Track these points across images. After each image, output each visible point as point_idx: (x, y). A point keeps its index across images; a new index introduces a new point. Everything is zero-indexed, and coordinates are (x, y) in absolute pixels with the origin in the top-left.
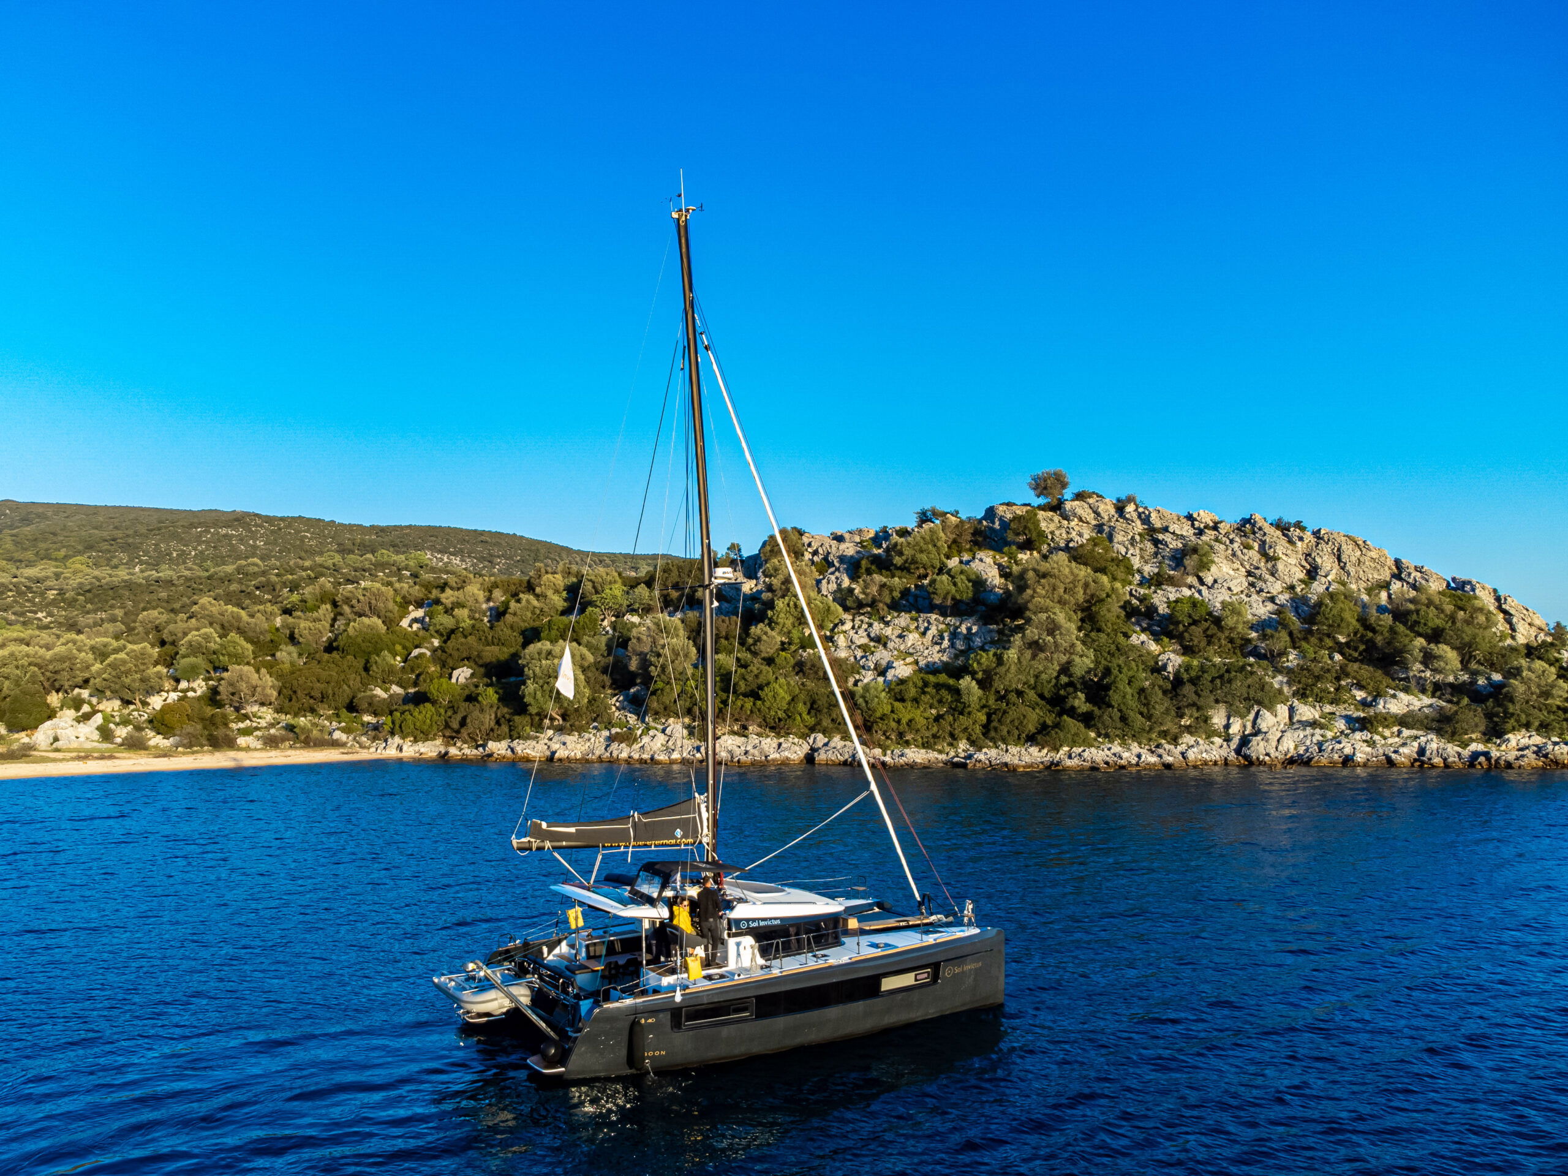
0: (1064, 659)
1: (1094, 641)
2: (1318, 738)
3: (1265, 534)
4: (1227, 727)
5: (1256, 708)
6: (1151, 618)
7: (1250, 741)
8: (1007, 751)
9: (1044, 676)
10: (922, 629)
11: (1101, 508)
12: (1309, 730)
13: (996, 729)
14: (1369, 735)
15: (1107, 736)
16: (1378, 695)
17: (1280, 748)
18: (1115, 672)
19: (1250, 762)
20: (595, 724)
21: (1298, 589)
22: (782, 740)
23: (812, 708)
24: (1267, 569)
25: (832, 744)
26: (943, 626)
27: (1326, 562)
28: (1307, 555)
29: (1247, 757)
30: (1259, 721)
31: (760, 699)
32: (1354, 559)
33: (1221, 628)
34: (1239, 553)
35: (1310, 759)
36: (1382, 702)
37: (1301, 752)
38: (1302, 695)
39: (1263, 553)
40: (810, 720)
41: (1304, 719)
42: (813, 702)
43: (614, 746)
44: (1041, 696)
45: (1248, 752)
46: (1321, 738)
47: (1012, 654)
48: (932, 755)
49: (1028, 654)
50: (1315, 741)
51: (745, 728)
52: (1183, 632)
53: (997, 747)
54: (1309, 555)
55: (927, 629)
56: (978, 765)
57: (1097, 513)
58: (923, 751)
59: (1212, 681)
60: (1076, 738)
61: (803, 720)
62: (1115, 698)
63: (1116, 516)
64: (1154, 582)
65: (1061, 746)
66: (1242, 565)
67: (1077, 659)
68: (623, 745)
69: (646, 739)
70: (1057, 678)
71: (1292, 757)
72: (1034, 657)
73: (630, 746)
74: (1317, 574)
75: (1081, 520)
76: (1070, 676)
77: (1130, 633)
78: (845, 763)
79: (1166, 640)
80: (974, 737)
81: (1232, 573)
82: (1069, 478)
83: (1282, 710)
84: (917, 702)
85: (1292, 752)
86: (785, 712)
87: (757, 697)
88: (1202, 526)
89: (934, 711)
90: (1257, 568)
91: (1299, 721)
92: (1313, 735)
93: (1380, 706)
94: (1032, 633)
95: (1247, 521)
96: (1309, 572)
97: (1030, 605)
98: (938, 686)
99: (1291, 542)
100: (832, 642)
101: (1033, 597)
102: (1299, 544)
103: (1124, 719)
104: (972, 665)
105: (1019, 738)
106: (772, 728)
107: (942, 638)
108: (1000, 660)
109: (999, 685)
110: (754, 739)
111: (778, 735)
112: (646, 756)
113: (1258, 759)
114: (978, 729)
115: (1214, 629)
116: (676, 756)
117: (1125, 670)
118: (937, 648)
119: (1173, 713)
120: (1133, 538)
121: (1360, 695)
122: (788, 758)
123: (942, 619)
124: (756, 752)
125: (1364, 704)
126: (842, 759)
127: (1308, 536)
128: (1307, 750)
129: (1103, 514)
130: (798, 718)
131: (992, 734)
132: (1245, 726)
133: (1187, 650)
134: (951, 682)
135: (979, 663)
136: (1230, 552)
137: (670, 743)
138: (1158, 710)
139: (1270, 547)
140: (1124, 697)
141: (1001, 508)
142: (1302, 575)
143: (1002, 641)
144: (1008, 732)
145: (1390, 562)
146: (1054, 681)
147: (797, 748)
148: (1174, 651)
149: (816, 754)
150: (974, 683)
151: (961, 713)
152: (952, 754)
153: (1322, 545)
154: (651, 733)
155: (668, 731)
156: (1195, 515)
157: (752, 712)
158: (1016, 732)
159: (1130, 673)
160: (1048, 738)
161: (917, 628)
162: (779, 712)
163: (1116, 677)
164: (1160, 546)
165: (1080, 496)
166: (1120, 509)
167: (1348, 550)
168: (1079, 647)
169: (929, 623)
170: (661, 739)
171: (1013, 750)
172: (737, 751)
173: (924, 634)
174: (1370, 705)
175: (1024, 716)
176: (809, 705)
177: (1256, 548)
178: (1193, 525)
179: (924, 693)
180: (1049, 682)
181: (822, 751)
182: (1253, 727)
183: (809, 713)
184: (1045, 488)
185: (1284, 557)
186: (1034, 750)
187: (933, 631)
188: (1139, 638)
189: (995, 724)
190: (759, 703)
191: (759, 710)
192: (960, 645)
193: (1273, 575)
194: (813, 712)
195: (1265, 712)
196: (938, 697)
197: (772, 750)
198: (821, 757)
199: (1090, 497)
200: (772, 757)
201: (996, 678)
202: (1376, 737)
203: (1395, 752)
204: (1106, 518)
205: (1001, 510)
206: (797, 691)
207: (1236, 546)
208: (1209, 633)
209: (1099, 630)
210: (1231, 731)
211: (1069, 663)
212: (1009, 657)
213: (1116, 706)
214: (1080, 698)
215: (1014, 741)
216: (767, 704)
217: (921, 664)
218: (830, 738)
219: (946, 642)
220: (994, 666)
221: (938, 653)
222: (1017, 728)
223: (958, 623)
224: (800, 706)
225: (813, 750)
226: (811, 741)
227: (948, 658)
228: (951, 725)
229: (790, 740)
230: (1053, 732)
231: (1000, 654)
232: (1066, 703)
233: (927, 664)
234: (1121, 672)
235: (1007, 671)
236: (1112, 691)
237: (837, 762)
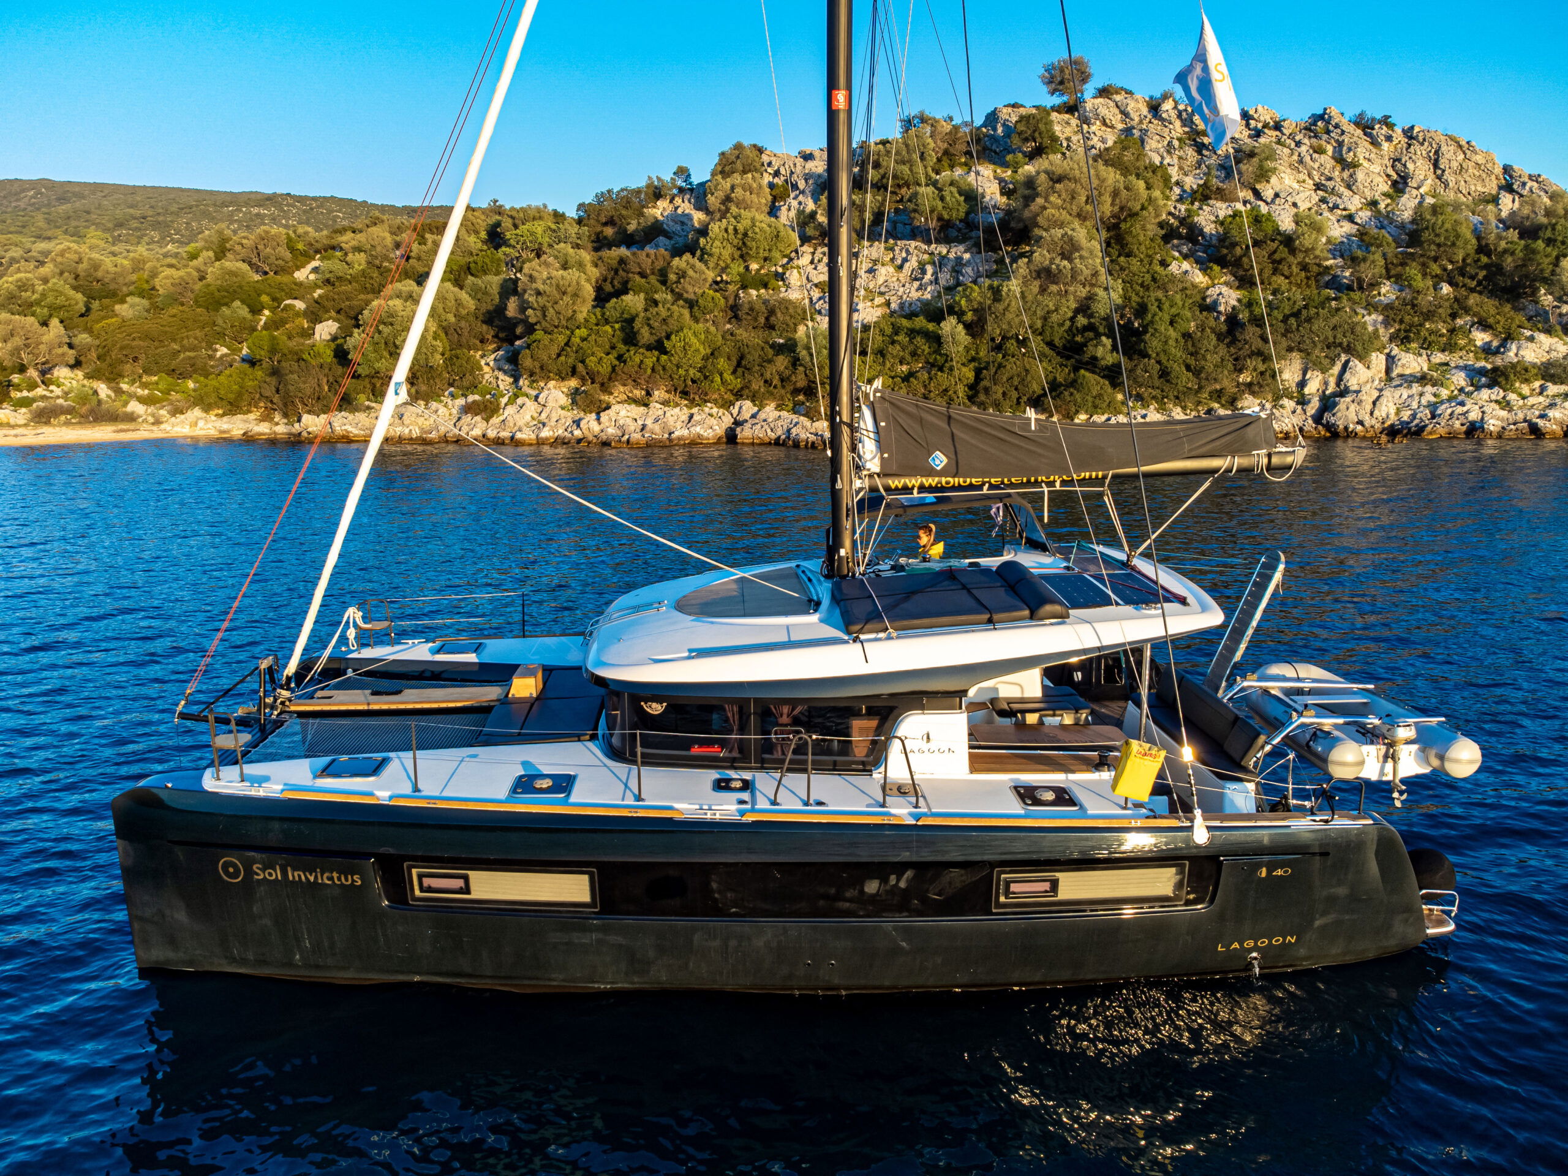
0: (1083, 292)
1: (1122, 269)
2: (1428, 398)
3: (1343, 133)
4: (1302, 384)
5: (1344, 358)
6: (1195, 242)
7: (1335, 404)
9: (1054, 317)
10: (899, 261)
11: (1132, 106)
12: (1416, 388)
13: (987, 390)
14: (1502, 394)
15: (1139, 397)
16: (1509, 337)
17: (1376, 413)
18: (1153, 308)
19: (1334, 434)
20: (452, 389)
21: (1382, 206)
22: (695, 410)
23: (739, 365)
24: (1343, 180)
25: (762, 415)
26: (926, 257)
27: (1419, 168)
28: (1394, 161)
29: (1329, 427)
30: (1347, 375)
31: (665, 353)
32: (1455, 165)
33: (1293, 251)
34: (1307, 159)
35: (1421, 429)
36: (1514, 347)
37: (1405, 418)
38: (1403, 339)
39: (1340, 160)
40: (737, 383)
41: (1408, 372)
42: (742, 357)
43: (467, 419)
44: (1050, 344)
45: (1332, 420)
46: (1433, 399)
47: (1014, 286)
49: (1035, 287)
50: (1424, 401)
51: (649, 394)
52: (1241, 257)
54: (1399, 160)
55: (905, 260)
57: (1125, 114)
59: (1285, 319)
60: (1097, 401)
61: (723, 382)
62: (1153, 344)
63: (1149, 116)
64: (1198, 196)
65: (1077, 412)
66: (1309, 175)
67: (1101, 293)
68: (478, 418)
69: (510, 410)
70: (1072, 319)
71: (1392, 425)
72: (1043, 290)
73: (487, 421)
74: (1406, 184)
75: (1104, 123)
76: (1091, 316)
77: (1169, 260)
78: (777, 442)
79: (1217, 267)
81: (1296, 186)
82: (1093, 69)
83: (1378, 360)
84: (883, 355)
85: (1393, 419)
86: (700, 370)
87: (663, 351)
88: (1260, 126)
89: (905, 368)
90: (1330, 179)
91: (1401, 376)
92: (1421, 395)
93: (1512, 354)
94: (1041, 256)
95: (1321, 117)
96: (1395, 184)
97: (1040, 220)
98: (912, 333)
99: (1375, 143)
100: (783, 280)
101: (1044, 208)
102: (1385, 145)
103: (1164, 374)
104: (959, 303)
105: (1018, 403)
106: (685, 394)
107: (924, 272)
108: (997, 295)
109: (993, 329)
110: (656, 409)
111: (692, 403)
112: (505, 434)
113: (1346, 428)
114: (961, 391)
115: (1283, 252)
116: (546, 433)
117: (1166, 306)
118: (917, 284)
119: (1230, 366)
120: (1170, 144)
121: (1481, 337)
122: (699, 436)
123: (924, 247)
124: (657, 428)
125: (1487, 351)
126: (773, 436)
127: (1398, 134)
128: (1414, 416)
129: (1133, 115)
130: (718, 379)
131: (982, 397)
132: (1326, 384)
133: (1245, 282)
134: (931, 326)
135: (969, 300)
136: (1295, 157)
137: (544, 415)
138: (1210, 361)
139: (1349, 150)
140: (1166, 342)
141: (1005, 110)
142: (1385, 187)
143: (1001, 272)
144: (1004, 394)
145: (1498, 170)
146: (1068, 323)
147: (713, 421)
148: (1226, 284)
149: (738, 430)
150: (960, 327)
151: (941, 369)
153: (1416, 147)
154: (520, 401)
155: (541, 399)
156: (1252, 112)
157: (653, 370)
158: (1015, 395)
159: (1174, 311)
160: (1060, 401)
161: (892, 260)
162: (692, 372)
163: (1154, 315)
164: (1205, 152)
165: (1104, 92)
166: (1154, 108)
167: (1449, 152)
168: (1103, 277)
169: (908, 252)
170: (531, 408)
172: (632, 426)
173: (900, 268)
174: (1497, 352)
175: (1027, 371)
176: (735, 363)
177: (1330, 153)
178: (1248, 125)
179: (893, 342)
180: (1062, 325)
181: (748, 426)
182: (1338, 384)
183: (734, 372)
184: (1062, 83)
185: (1365, 164)
187: (912, 263)
188: (1180, 267)
189: (986, 383)
190: (664, 357)
191: (664, 368)
192: (945, 278)
193: (1349, 187)
194: (740, 370)
195: (1355, 363)
196: (911, 348)
197: (679, 425)
198: (745, 433)
199: (1117, 93)
200: (677, 434)
201: (990, 319)
202: (1512, 397)
203: (1542, 416)
204: (1137, 119)
205: (1005, 114)
206: (719, 340)
207: (1304, 149)
208: (1277, 256)
209: (1128, 255)
210: (1306, 391)
211: (1091, 298)
212: (1009, 290)
213: (1154, 355)
214: (1104, 346)
215: (1011, 407)
216: (675, 359)
217: (893, 306)
218: (761, 407)
219: (928, 276)
220: (989, 302)
221: (917, 290)
222: (1016, 389)
223: (944, 251)
224: (722, 363)
225: (737, 423)
226: (735, 411)
227: (929, 296)
228: (925, 386)
229: (707, 410)
230: (1066, 393)
231: (998, 287)
232: (1084, 352)
233: (902, 306)
234: (1160, 309)
235: (1006, 309)
236: (1148, 335)
237: (767, 440)
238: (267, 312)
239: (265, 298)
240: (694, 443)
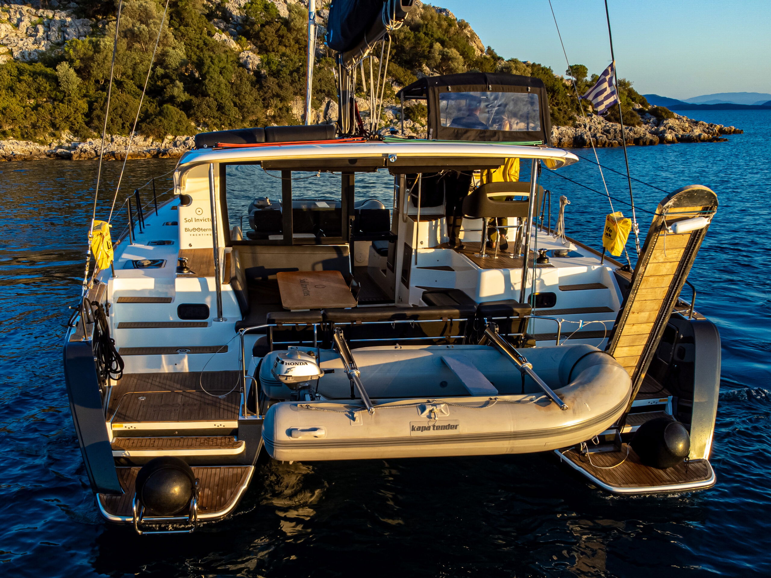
0: (158, 49)
1: (183, 35)
6: (227, 21)
8: (112, 140)
9: (141, 68)
10: (15, 21)
13: (99, 118)
18: (208, 62)
26: (37, 19)
44: (140, 86)
47: (107, 42)
48: (33, 147)
49: (124, 43)
52: (257, 34)
53: (102, 137)
55: (20, 20)
56: (83, 155)
58: (23, 142)
60: (179, 126)
62: (211, 87)
65: (166, 134)
67: (171, 51)
70: (153, 69)
72: (130, 48)
76: (166, 68)
77: (213, 32)
79: (244, 39)
80: (77, 126)
84: (13, 91)
89: (32, 101)
94: (126, 20)
98: (35, 74)
104: (68, 52)
105: (123, 127)
107: (37, 31)
108: (96, 47)
109: (97, 73)
114: (80, 118)
115: (284, 30)
117: (216, 61)
118: (32, 39)
119: (261, 103)
123: (34, 11)
131: (96, 123)
133: (262, 49)
134: (49, 70)
135: (74, 50)
138: (249, 100)
140: (219, 86)
144: (112, 121)
146: (150, 72)
148: (251, 51)
150: (72, 71)
151: (62, 101)
152: (55, 144)
158: (120, 121)
159: (221, 65)
160: (152, 126)
161: (10, 19)
163: (209, 67)
168: (171, 39)
169: (21, 13)
171: (119, 139)
173: (17, 26)
175: (126, 104)
180: (146, 73)
186: (139, 139)
187: (26, 23)
188: (220, 37)
189: (97, 112)
192: (54, 36)
201: (94, 65)
208: (280, 33)
209: (187, 25)
211: (164, 54)
212: (106, 45)
213: (212, 95)
214: (178, 87)
215: (118, 130)
217: (16, 54)
219: (41, 34)
220: (91, 53)
221: (33, 44)
222: (121, 117)
223: (51, 16)
227: (44, 49)
228: (51, 114)
230: (157, 120)
231: (97, 42)
232: (165, 93)
233: (23, 54)
234: (213, 63)
235: (105, 58)
236: (207, 81)
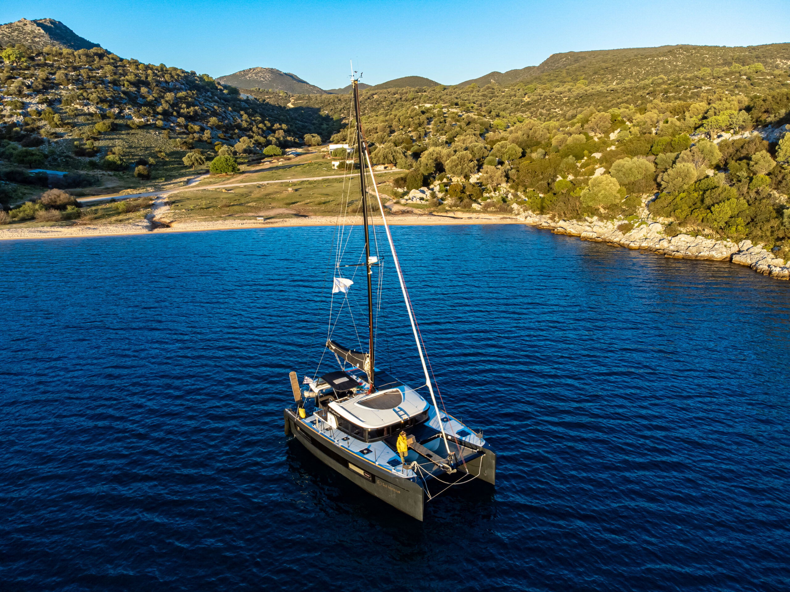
20: (621, 215)
22: (719, 242)
43: (618, 232)
61: (737, 230)
68: (621, 233)
69: (636, 230)
73: (624, 234)
78: (750, 267)
86: (727, 222)
110: (700, 239)
111: (721, 238)
112: (627, 243)
116: (645, 244)
122: (713, 256)
124: (694, 249)
126: (749, 263)
147: (724, 249)
149: (736, 255)
154: (643, 226)
155: (651, 227)
162: (723, 223)
170: (645, 230)
181: (741, 254)
183: (745, 226)
190: (710, 214)
197: (705, 249)
198: (738, 258)
200: (702, 254)
216: (714, 217)
218: (756, 244)
224: (740, 220)
225: (740, 251)
226: (741, 244)
229: (725, 242)
237: (746, 264)
238: (585, 158)
239: (586, 152)
240: (710, 261)
